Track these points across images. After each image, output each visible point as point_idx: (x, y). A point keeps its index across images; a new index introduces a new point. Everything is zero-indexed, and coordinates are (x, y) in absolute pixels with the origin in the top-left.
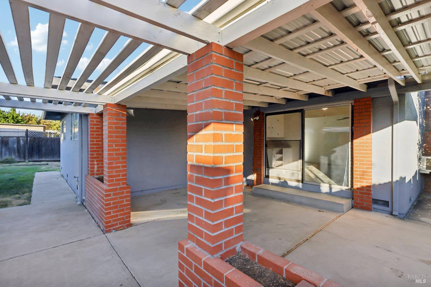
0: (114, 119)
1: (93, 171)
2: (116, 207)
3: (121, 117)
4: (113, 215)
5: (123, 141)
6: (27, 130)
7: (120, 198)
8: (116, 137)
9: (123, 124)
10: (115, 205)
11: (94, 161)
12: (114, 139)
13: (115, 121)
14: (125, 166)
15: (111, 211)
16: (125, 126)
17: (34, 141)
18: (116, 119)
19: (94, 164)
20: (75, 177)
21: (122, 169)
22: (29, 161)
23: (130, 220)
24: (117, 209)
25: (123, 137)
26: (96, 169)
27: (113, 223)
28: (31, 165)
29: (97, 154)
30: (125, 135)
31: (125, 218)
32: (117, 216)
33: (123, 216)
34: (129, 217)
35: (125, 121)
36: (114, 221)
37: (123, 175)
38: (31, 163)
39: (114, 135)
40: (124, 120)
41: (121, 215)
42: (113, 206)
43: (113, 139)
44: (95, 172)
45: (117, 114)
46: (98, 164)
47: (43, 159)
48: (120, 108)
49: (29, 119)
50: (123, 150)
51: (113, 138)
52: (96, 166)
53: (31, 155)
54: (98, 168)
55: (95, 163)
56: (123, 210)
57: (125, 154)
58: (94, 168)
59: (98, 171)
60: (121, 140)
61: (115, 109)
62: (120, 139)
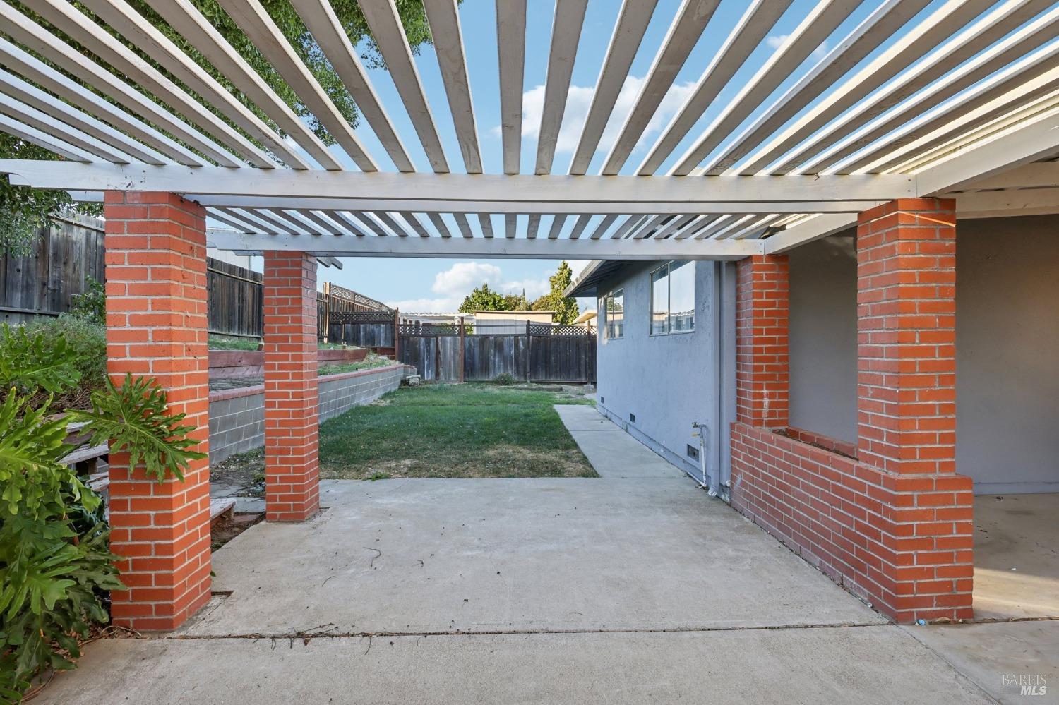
0: (917, 251)
1: (760, 414)
2: (927, 544)
3: (938, 241)
4: (918, 568)
5: (943, 321)
6: (529, 321)
7: (941, 514)
8: (924, 308)
9: (943, 263)
10: (924, 537)
11: (761, 387)
12: (918, 315)
13: (922, 256)
14: (950, 409)
15: (913, 552)
16: (951, 270)
17: (539, 342)
18: (924, 250)
19: (761, 396)
20: (695, 426)
21: (942, 417)
22: (531, 382)
23: (969, 599)
24: (930, 552)
25: (945, 307)
26: (765, 410)
27: (917, 593)
28: (535, 389)
29: (768, 368)
30: (951, 300)
31: (954, 586)
32: (929, 573)
33: (947, 579)
34: (969, 585)
35: (952, 255)
36: (921, 588)
37: (944, 439)
38: (535, 386)
39: (916, 301)
40: (947, 250)
41: (942, 572)
42: (920, 537)
43: (913, 315)
44: (765, 417)
45: (929, 233)
46: (771, 396)
47: (552, 379)
48: (934, 210)
49: (516, 304)
50: (944, 351)
51: (915, 313)
52: (766, 401)
53: (534, 371)
54: (771, 405)
55: (765, 391)
56: (949, 557)
57: (949, 366)
58: (761, 405)
59: (771, 414)
60: (940, 318)
61: (920, 215)
62: (934, 315)
